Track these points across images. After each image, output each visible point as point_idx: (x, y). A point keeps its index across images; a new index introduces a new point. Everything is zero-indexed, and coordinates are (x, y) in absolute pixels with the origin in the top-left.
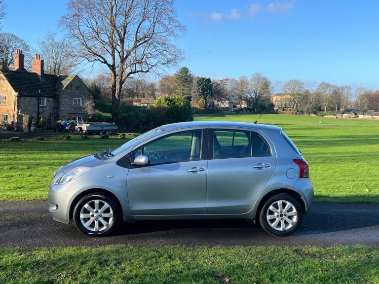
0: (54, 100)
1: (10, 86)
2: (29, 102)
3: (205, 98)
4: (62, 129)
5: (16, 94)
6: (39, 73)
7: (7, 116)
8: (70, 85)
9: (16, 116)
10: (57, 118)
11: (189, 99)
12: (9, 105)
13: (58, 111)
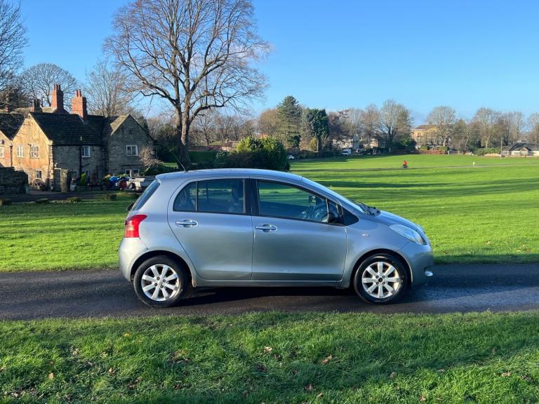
0: (101, 149)
1: (43, 133)
2: (68, 152)
3: (319, 137)
4: (110, 186)
5: (51, 143)
6: (81, 114)
7: (40, 172)
8: (122, 128)
9: (52, 172)
10: (106, 172)
11: (297, 139)
12: (42, 157)
13: (106, 163)
